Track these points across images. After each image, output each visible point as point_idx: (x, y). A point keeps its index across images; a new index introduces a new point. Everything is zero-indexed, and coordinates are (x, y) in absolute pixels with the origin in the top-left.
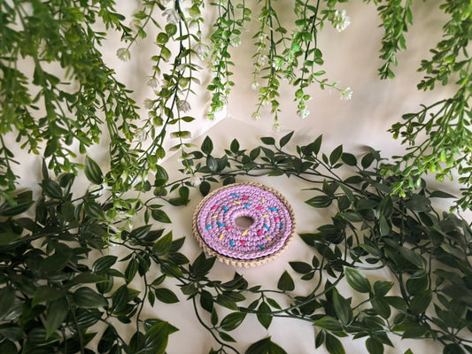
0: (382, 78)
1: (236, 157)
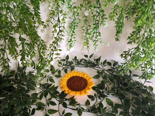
0: (116, 41)
1: (75, 61)
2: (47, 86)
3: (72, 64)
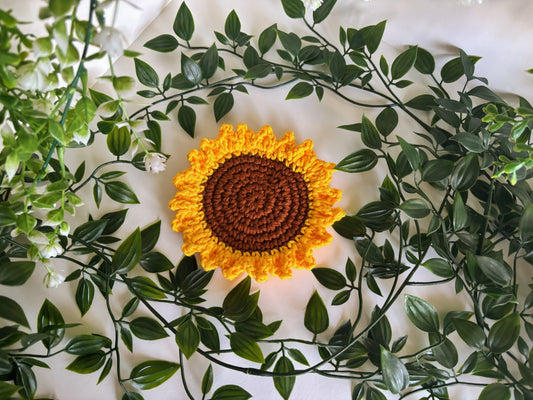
1: (235, 47)
2: (101, 231)
3: (219, 70)
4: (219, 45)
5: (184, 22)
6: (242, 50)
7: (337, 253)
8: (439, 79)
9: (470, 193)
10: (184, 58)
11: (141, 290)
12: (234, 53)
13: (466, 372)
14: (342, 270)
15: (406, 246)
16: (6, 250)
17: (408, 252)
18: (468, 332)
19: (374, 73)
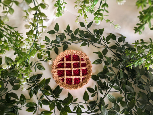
1: (69, 33)
2: (36, 78)
3: (65, 39)
4: (65, 33)
5: (57, 27)
6: (70, 34)
7: (93, 84)
8: (118, 41)
9: (125, 70)
10: (56, 36)
11: (45, 93)
12: (69, 35)
13: (122, 113)
14: (94, 88)
15: (109, 83)
16: (13, 82)
17: (110, 84)
18: (123, 103)
19: (102, 40)
